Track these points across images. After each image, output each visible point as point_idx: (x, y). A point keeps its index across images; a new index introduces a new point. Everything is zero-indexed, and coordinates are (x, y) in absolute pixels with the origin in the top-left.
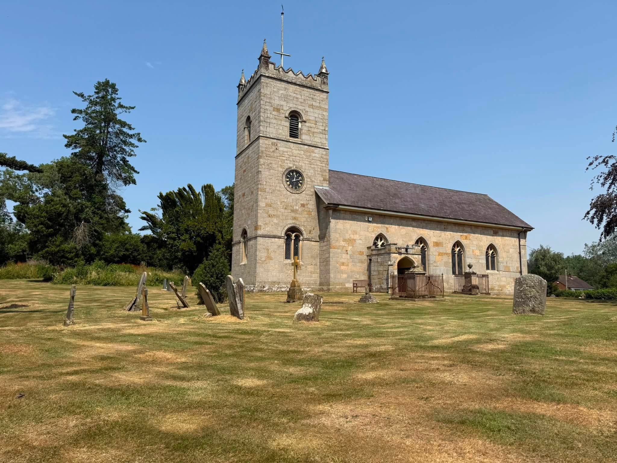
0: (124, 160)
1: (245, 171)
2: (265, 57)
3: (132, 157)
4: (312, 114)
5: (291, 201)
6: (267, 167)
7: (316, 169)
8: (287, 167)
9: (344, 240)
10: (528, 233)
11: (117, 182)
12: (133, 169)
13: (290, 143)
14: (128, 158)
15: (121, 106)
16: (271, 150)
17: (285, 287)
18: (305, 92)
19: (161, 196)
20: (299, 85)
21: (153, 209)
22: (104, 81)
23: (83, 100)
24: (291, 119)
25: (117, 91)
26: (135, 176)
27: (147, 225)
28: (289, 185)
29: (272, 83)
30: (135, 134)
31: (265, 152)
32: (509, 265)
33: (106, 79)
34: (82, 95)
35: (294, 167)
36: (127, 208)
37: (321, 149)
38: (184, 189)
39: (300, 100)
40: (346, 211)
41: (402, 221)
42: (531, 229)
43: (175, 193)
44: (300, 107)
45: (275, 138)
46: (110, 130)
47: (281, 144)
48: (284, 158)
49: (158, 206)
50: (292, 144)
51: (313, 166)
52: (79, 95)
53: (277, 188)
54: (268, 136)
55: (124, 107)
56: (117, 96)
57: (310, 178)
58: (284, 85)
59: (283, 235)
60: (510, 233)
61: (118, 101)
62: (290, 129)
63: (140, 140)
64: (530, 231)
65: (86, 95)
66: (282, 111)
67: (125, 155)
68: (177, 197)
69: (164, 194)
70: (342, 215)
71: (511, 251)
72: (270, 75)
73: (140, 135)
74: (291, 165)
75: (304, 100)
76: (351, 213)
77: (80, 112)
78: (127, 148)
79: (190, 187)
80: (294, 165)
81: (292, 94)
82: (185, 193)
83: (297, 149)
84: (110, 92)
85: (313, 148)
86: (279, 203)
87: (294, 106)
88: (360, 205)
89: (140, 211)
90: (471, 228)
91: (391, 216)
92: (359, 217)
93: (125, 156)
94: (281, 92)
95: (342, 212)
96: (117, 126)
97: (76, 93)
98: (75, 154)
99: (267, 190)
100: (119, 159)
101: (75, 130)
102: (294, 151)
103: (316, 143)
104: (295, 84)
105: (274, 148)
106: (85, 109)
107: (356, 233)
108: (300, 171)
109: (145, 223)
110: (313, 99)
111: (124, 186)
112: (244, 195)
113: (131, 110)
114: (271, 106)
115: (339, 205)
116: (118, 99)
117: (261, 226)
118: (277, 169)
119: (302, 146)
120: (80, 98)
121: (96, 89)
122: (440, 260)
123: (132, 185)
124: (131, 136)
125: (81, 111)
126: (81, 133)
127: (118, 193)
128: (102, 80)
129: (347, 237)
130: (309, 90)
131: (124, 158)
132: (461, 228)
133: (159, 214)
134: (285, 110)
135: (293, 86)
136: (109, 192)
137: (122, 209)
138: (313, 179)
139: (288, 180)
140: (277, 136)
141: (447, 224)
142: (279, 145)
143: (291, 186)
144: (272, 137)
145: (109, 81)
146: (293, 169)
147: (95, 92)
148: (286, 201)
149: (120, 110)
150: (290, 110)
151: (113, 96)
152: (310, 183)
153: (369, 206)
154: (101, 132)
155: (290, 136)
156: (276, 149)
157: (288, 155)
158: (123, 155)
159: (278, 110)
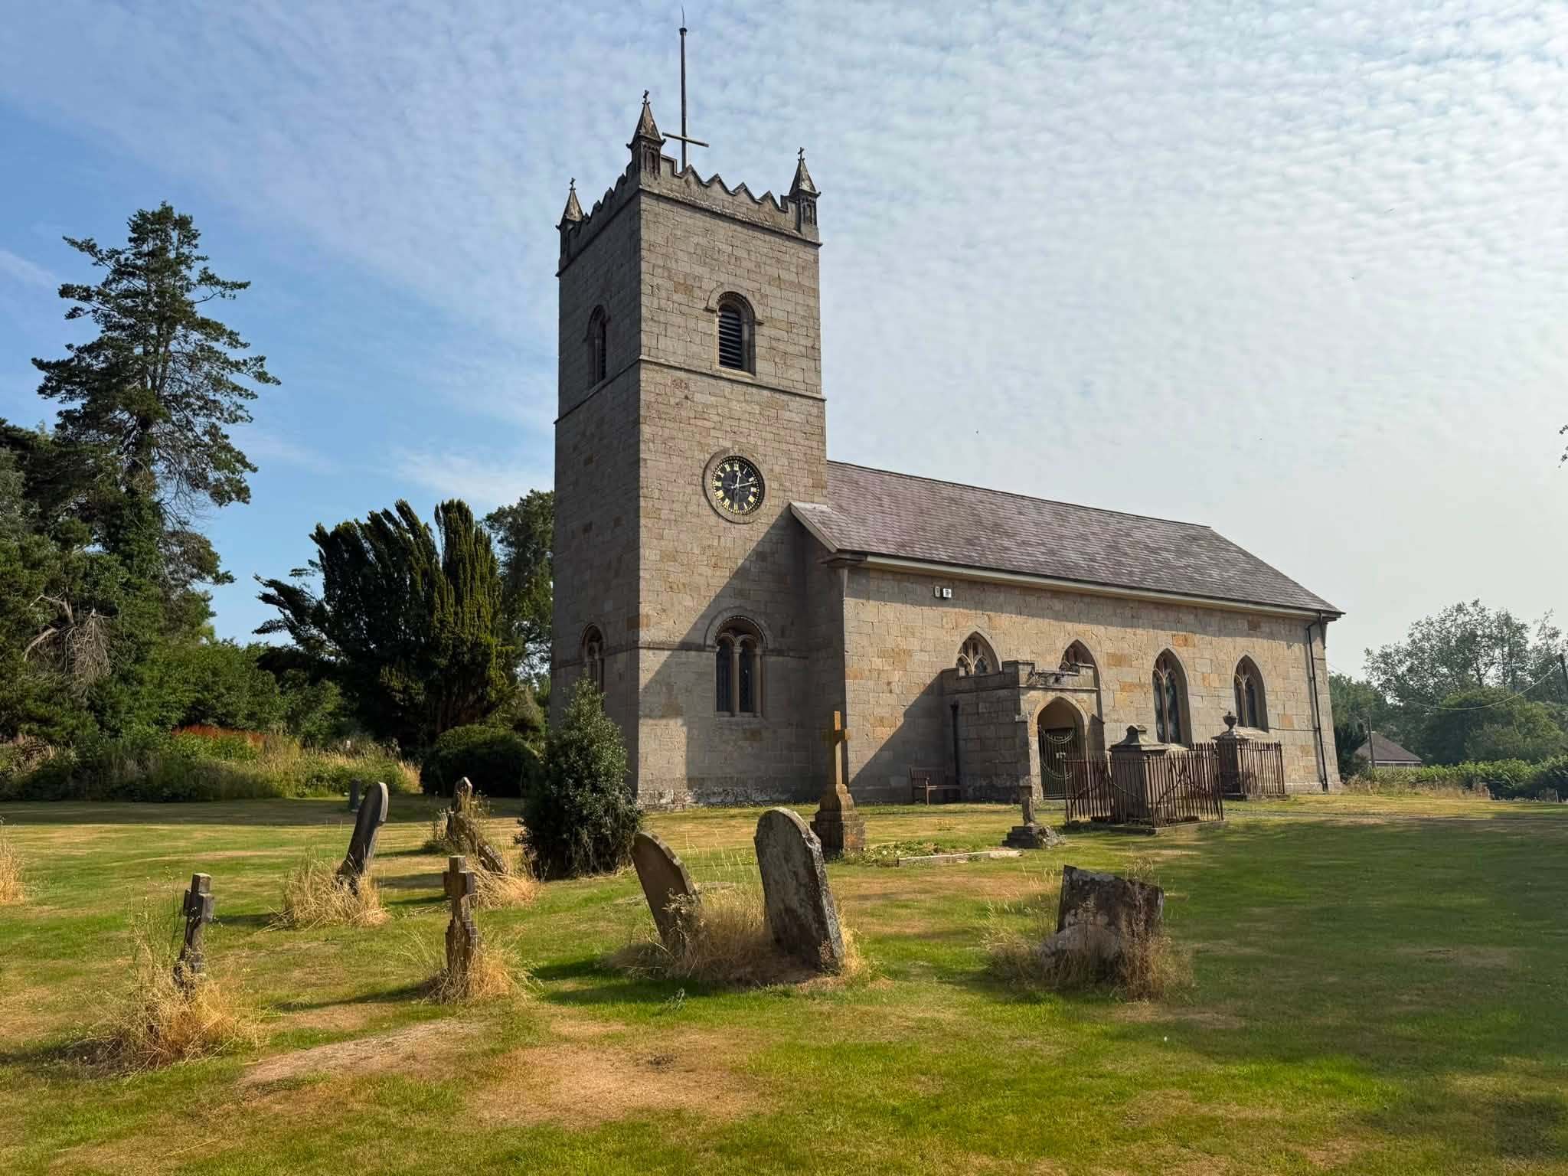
0: (213, 431)
1: (589, 461)
2: (650, 140)
3: (240, 422)
4: (777, 304)
5: (730, 544)
6: (661, 448)
7: (795, 456)
8: (716, 449)
9: (882, 654)
10: (1330, 625)
11: (193, 495)
12: (241, 459)
13: (722, 383)
14: (225, 429)
15: (208, 279)
16: (673, 401)
17: (720, 794)
18: (759, 242)
19: (320, 537)
20: (743, 223)
21: (297, 573)
22: (158, 208)
23: (95, 260)
24: (723, 316)
25: (195, 237)
26: (248, 478)
27: (280, 617)
28: (723, 499)
29: (671, 215)
30: (251, 359)
31: (655, 406)
32: (1290, 713)
33: (163, 204)
34: (89, 247)
35: (736, 450)
36: (221, 570)
37: (804, 401)
38: (387, 514)
39: (744, 264)
40: (883, 570)
41: (1028, 598)
42: (1335, 615)
43: (360, 526)
44: (745, 284)
45: (683, 366)
46: (173, 346)
47: (697, 383)
48: (707, 424)
49: (311, 563)
50: (727, 384)
51: (784, 447)
52: (81, 247)
53: (690, 509)
54: (662, 361)
55: (217, 283)
56: (196, 253)
57: (777, 479)
58: (700, 221)
59: (709, 642)
60: (1287, 628)
61: (198, 266)
62: (721, 344)
63: (262, 377)
64: (1335, 619)
65: (104, 247)
66: (697, 293)
67: (218, 418)
68: (366, 537)
69: (329, 530)
70: (874, 584)
71: (1293, 672)
72: (665, 192)
73: (265, 363)
74: (727, 444)
75: (758, 265)
76: (899, 577)
77: (86, 295)
78: (224, 400)
79: (403, 508)
80: (735, 442)
81: (724, 247)
82: (390, 526)
83: (742, 398)
84: (175, 240)
85: (785, 397)
86: (696, 551)
87: (732, 279)
88: (919, 555)
89: (258, 578)
90: (1196, 616)
91: (998, 585)
92: (919, 589)
93: (218, 423)
94: (695, 239)
95: (872, 574)
96: (195, 336)
97: (73, 243)
98: (68, 416)
99: (665, 513)
100: (199, 430)
101: (69, 347)
102: (735, 403)
103: (791, 384)
104: (732, 219)
105: (680, 394)
106: (100, 285)
107: (913, 634)
108: (751, 459)
109: (274, 613)
110: (778, 261)
111: (215, 507)
112: (587, 528)
113: (236, 292)
114: (670, 278)
115: (866, 554)
116: (198, 258)
117: (647, 616)
118: (689, 454)
119: (754, 390)
120: (86, 254)
121: (134, 231)
122: (1127, 702)
123: (235, 505)
124: (237, 366)
125: (87, 290)
126: (86, 355)
127: (196, 527)
128: (153, 207)
129: (890, 644)
130: (768, 238)
131: (213, 426)
132: (1172, 615)
133: (315, 587)
134: (706, 291)
135: (726, 225)
136: (170, 525)
137: (209, 573)
138: (788, 484)
139: (719, 484)
140: (688, 362)
141: (1137, 604)
142: (693, 388)
143: (727, 502)
144: (672, 363)
145: (171, 208)
146: (732, 454)
147: (131, 240)
148: (716, 544)
149: (204, 290)
150: (721, 291)
151: (185, 250)
152: (781, 494)
153: (944, 557)
154: (146, 353)
155: (721, 363)
156: (687, 398)
157: (718, 414)
158: (214, 420)
159: (688, 290)
